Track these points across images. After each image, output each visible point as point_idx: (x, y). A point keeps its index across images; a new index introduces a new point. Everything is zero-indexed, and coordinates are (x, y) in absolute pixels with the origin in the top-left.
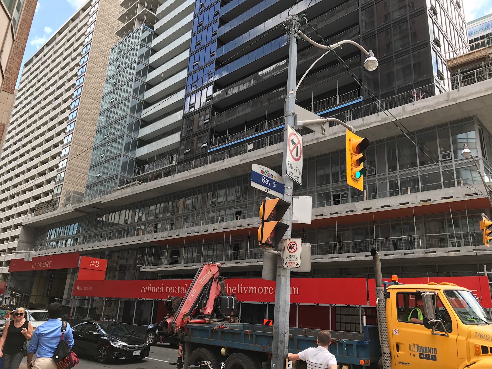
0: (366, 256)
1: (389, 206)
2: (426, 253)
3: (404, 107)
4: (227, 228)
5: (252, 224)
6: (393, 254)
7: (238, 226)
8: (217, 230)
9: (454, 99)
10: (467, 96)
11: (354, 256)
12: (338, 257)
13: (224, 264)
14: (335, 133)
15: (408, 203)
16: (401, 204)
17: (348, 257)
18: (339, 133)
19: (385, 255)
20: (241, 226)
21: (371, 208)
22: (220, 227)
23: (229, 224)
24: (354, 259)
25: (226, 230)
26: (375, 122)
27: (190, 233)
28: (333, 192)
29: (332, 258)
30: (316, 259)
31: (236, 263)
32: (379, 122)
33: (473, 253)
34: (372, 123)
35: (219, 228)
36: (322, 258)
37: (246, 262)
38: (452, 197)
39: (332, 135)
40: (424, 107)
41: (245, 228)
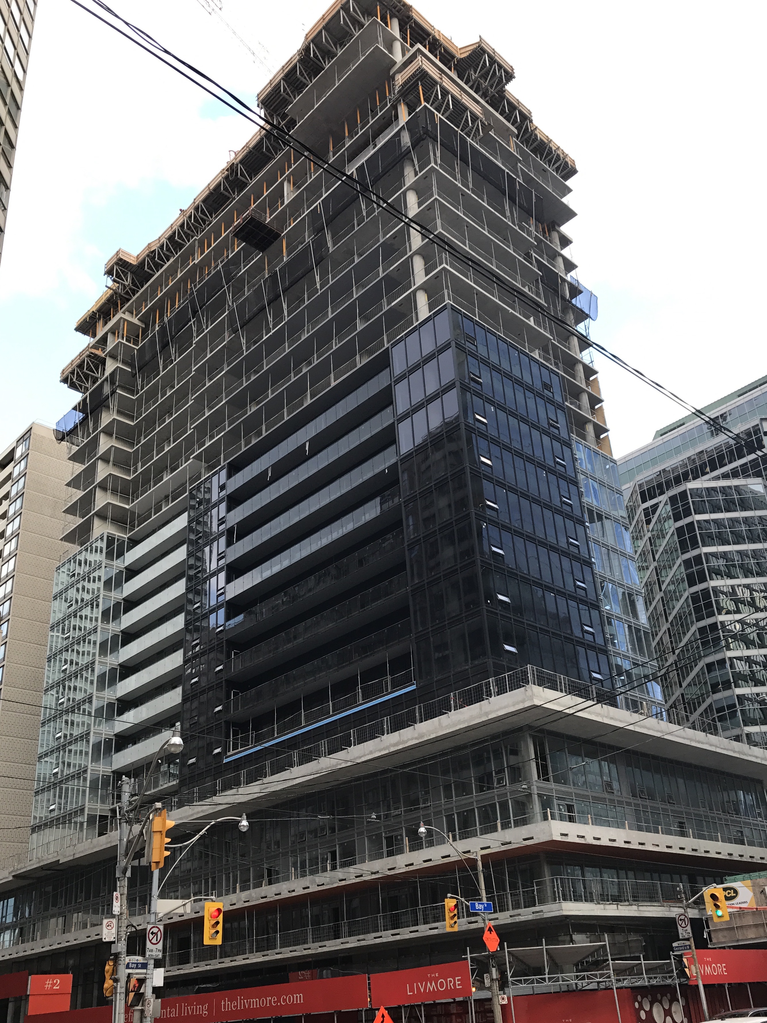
0: (411, 932)
1: (430, 860)
2: (469, 923)
3: (440, 720)
4: (248, 901)
5: (280, 894)
6: (437, 928)
7: (262, 898)
8: (235, 904)
9: (487, 714)
10: (497, 710)
11: (398, 934)
12: (381, 937)
13: (248, 958)
14: (371, 753)
15: (449, 856)
16: (443, 857)
17: (392, 935)
18: (375, 752)
19: (430, 929)
20: (266, 897)
21: (412, 864)
22: (239, 900)
23: (250, 895)
24: (398, 938)
25: (247, 904)
26: (412, 739)
27: (199, 912)
28: (385, 833)
29: (375, 938)
30: (358, 941)
31: (263, 956)
32: (416, 738)
33: (509, 921)
34: (408, 740)
35: (238, 902)
36: (364, 940)
37: (277, 954)
38: (489, 847)
39: (368, 754)
40: (460, 722)
41: (272, 899)
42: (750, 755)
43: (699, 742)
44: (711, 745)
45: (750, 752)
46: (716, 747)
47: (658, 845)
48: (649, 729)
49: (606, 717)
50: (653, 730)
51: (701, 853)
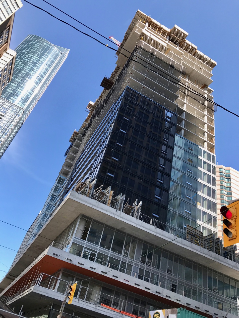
42: (224, 262)
43: (184, 245)
44: (193, 249)
45: (224, 261)
46: (197, 250)
47: (129, 281)
48: (147, 229)
49: (117, 216)
50: (150, 230)
51: (163, 296)
